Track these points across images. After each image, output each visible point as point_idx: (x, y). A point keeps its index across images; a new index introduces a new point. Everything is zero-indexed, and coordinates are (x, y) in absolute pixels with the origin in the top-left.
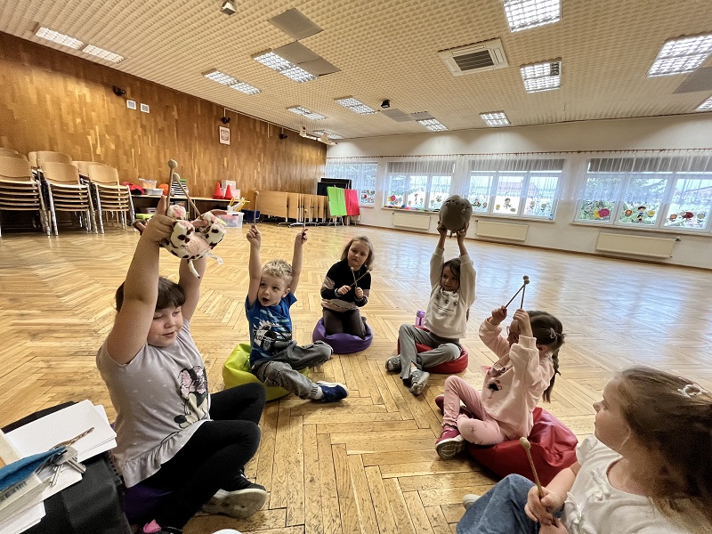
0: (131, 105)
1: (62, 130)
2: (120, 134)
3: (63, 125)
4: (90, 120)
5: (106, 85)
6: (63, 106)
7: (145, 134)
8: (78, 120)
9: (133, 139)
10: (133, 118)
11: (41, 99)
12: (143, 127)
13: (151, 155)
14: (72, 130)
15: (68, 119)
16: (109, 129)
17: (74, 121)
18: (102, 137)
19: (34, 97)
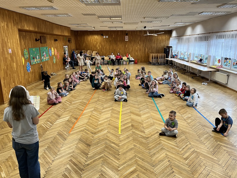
0: (104, 37)
2: (102, 44)
3: (93, 44)
4: (97, 42)
5: (100, 34)
6: (93, 41)
7: (107, 43)
9: (105, 44)
10: (105, 40)
12: (107, 41)
13: (108, 48)
14: (94, 45)
15: (94, 43)
16: (101, 43)
18: (99, 45)
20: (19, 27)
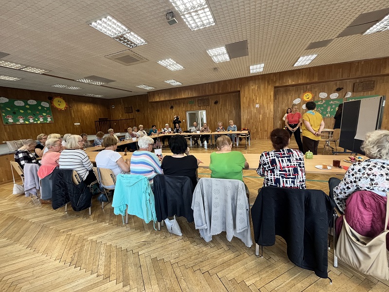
20: (277, 85)
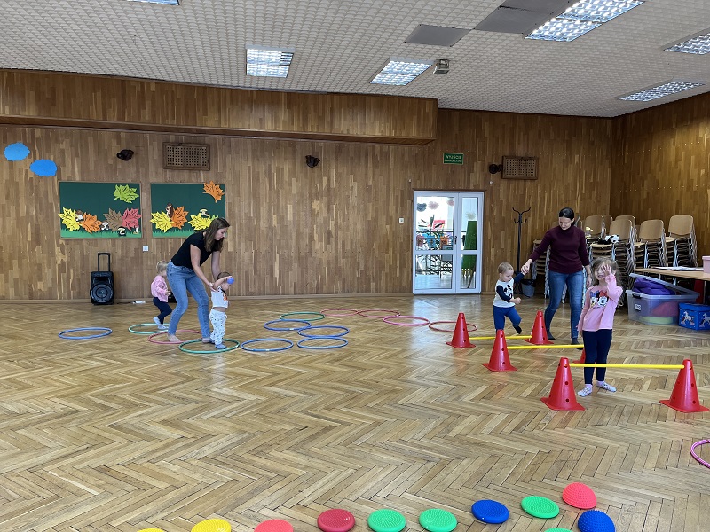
1: (688, 189)
6: (693, 158)
8: (703, 172)
11: (678, 160)
17: (699, 173)
19: (672, 158)
